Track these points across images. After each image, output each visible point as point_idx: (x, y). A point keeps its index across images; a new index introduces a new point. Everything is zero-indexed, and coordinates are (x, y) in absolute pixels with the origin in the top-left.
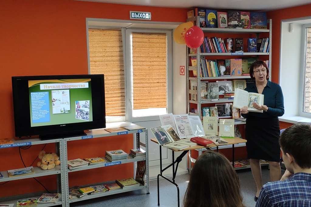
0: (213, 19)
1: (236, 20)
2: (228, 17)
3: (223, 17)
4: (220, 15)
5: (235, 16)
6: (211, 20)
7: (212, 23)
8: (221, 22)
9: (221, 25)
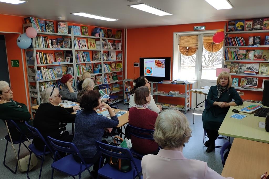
0: (241, 26)
1: (259, 25)
2: (253, 24)
3: (249, 24)
4: (247, 23)
5: (259, 22)
6: (239, 27)
7: (240, 28)
8: (246, 27)
9: (247, 29)
